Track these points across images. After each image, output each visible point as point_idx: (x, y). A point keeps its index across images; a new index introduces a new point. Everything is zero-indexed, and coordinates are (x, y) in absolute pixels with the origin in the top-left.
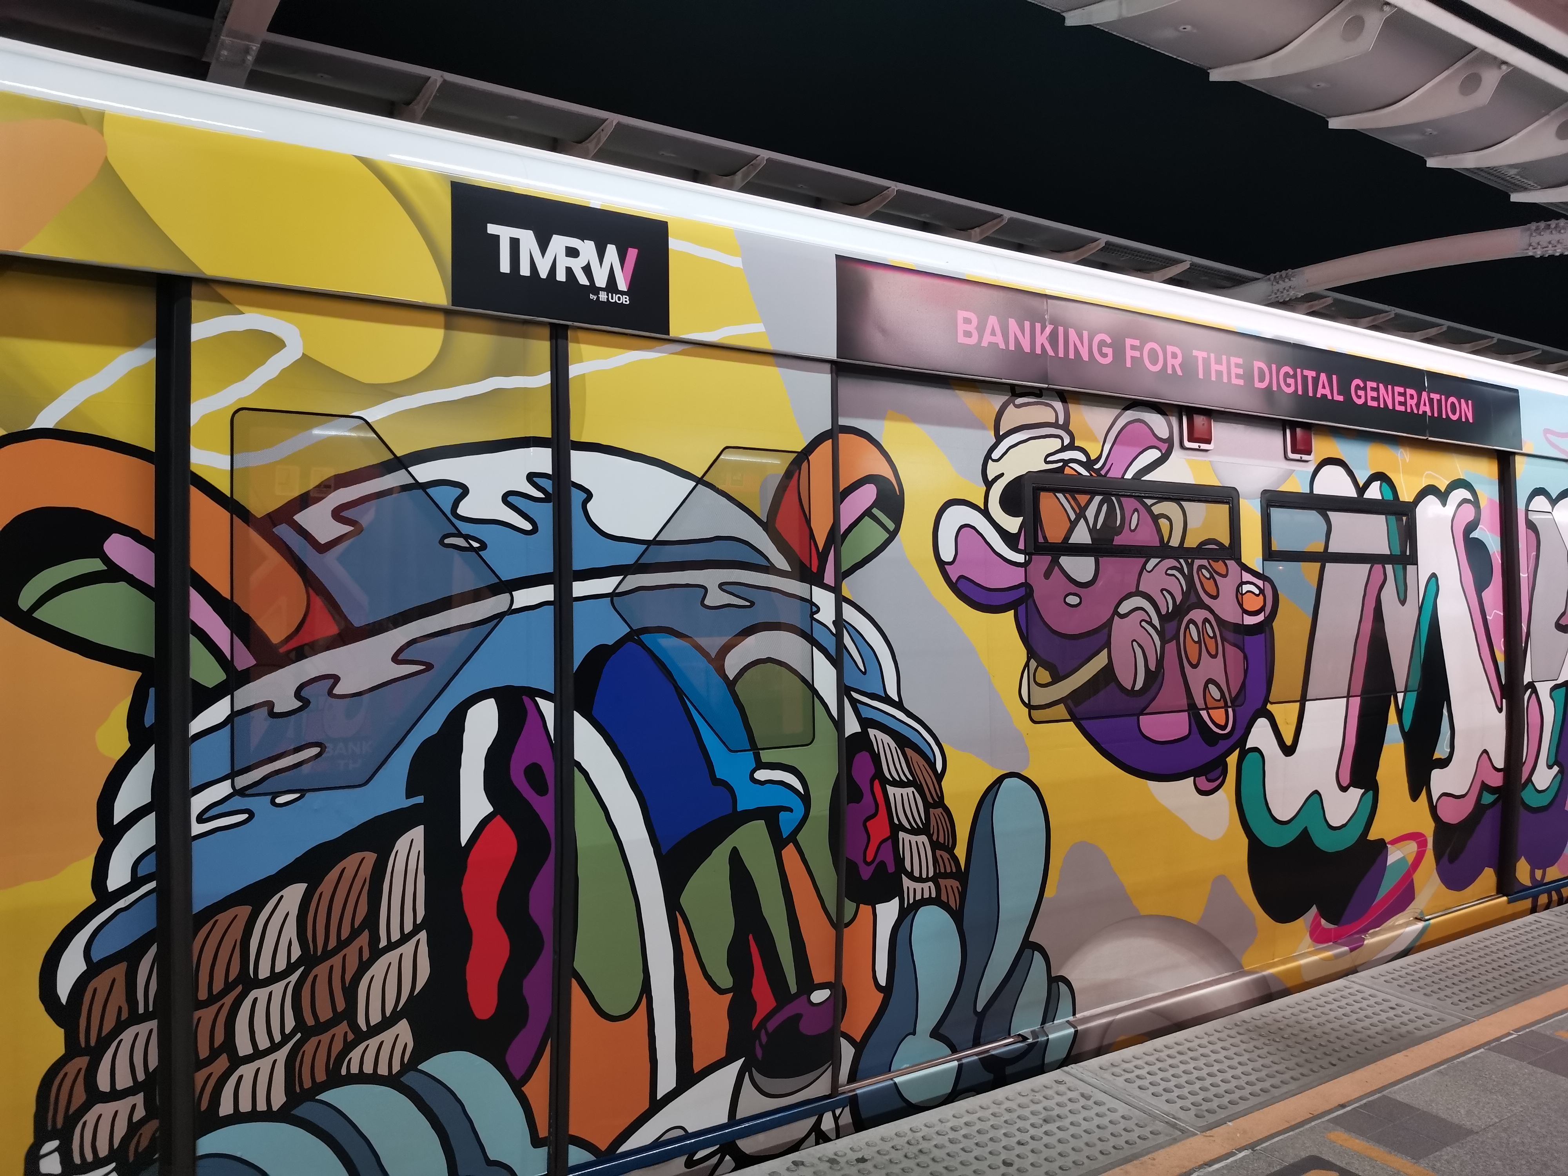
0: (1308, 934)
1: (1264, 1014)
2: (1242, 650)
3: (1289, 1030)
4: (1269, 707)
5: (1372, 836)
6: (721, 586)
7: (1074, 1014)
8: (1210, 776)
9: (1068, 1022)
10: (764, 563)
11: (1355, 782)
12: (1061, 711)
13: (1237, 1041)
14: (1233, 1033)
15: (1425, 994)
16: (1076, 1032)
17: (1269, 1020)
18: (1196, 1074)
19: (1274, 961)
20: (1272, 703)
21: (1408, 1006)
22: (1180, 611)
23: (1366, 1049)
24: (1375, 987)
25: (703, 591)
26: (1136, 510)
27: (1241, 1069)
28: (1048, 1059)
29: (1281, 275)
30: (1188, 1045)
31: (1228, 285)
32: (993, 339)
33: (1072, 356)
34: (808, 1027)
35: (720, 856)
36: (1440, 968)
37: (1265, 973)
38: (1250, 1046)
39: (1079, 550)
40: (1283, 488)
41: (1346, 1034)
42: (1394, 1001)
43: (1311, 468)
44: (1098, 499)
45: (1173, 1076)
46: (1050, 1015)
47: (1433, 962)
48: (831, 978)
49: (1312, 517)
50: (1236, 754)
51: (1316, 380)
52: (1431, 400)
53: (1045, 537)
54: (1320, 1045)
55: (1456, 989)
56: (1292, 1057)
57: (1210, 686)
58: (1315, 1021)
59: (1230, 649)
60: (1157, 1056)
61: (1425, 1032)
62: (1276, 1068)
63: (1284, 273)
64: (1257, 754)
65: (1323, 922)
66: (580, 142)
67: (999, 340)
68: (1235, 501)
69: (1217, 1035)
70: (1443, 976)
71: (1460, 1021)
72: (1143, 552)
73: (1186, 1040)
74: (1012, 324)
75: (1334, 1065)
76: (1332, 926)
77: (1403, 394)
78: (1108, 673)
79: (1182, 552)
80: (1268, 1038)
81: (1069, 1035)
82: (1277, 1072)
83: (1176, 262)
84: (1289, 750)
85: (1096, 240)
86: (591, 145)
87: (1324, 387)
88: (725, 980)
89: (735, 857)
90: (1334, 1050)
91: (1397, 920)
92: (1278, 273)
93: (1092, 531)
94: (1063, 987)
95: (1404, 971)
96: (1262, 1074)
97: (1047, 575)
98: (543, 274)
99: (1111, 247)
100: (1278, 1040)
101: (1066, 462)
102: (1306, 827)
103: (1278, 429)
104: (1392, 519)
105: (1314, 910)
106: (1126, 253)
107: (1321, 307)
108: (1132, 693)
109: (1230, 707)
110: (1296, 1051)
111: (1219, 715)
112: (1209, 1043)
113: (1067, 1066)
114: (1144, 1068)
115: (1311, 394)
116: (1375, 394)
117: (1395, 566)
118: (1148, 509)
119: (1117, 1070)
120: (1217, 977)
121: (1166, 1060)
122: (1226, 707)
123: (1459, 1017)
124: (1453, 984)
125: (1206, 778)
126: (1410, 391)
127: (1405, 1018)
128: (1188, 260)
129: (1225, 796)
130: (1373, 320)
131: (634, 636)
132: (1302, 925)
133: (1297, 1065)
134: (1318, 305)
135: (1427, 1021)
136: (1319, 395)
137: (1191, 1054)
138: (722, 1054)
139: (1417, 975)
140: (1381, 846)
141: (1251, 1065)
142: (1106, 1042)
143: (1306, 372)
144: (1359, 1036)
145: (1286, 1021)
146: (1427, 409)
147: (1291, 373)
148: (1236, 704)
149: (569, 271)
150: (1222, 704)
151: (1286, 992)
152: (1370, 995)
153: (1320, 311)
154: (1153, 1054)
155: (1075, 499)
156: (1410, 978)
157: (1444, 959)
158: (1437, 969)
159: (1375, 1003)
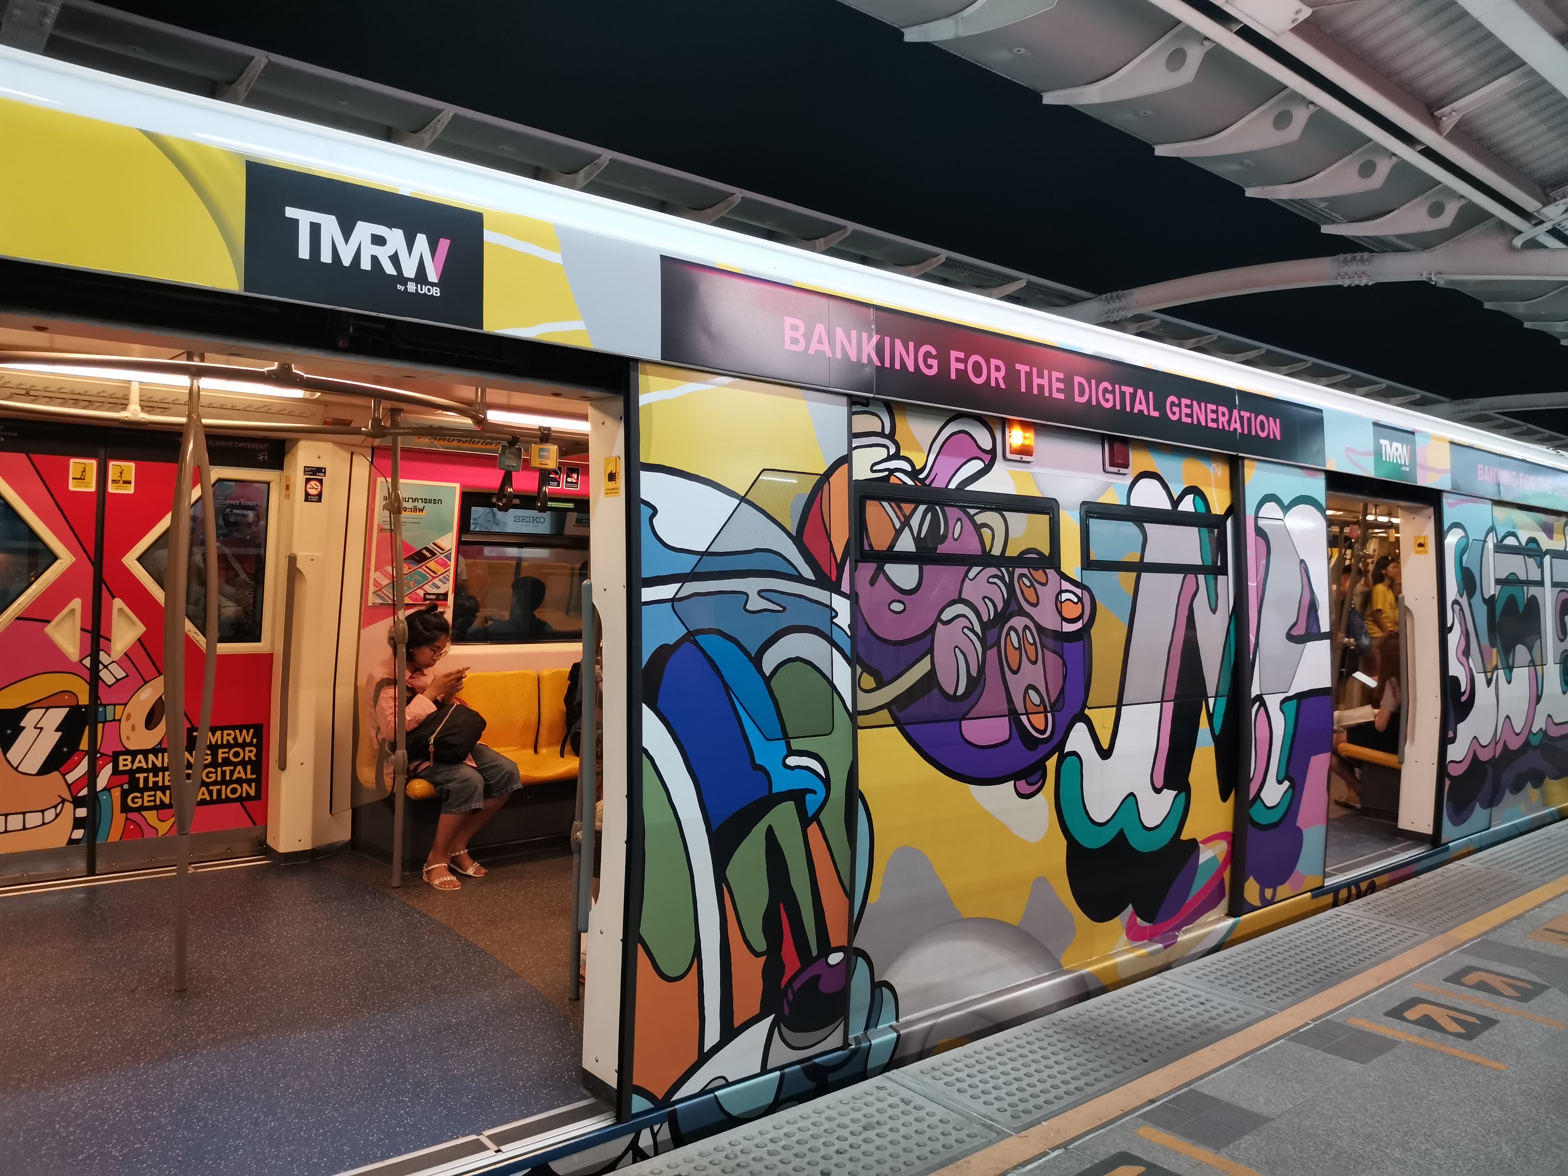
0: (1125, 932)
1: (1081, 1013)
2: (1061, 657)
3: (1105, 1028)
4: (1087, 712)
5: (1185, 836)
6: (760, 593)
7: (897, 1019)
8: (1030, 780)
9: (891, 1026)
10: (793, 572)
11: (1168, 784)
12: (884, 716)
13: (1054, 1040)
14: (1050, 1032)
15: (1233, 989)
16: (899, 1036)
17: (1085, 1018)
18: (1014, 1074)
19: (1093, 959)
20: (1089, 708)
21: (1217, 1000)
22: (1002, 618)
23: (1176, 1044)
24: (1186, 982)
25: (745, 597)
26: (959, 519)
27: (1057, 1068)
28: (871, 1064)
29: (1112, 296)
30: (1007, 1046)
31: (1062, 304)
32: (820, 347)
33: (897, 366)
34: (826, 987)
35: (758, 833)
36: (1248, 962)
37: (1083, 971)
38: (1066, 1045)
39: (904, 558)
40: (1101, 500)
41: (1158, 1030)
42: (1204, 996)
43: (1128, 481)
44: (922, 508)
45: (992, 1077)
46: (872, 1022)
47: (1242, 957)
48: (845, 943)
49: (1129, 529)
50: (1055, 758)
51: (1133, 396)
52: (1241, 418)
53: (870, 545)
54: (1133, 1041)
55: (1261, 983)
56: (1106, 1055)
57: (1030, 691)
58: (1129, 1018)
59: (1050, 656)
60: (977, 1059)
61: (1232, 1025)
62: (1090, 1065)
63: (1114, 294)
64: (1074, 758)
65: (1139, 920)
66: (415, 132)
67: (825, 348)
68: (1056, 512)
69: (1036, 1035)
70: (1250, 970)
71: (1264, 1013)
72: (966, 561)
73: (1005, 1041)
74: (839, 333)
75: (1146, 1061)
76: (1146, 924)
77: (1215, 412)
78: (930, 679)
79: (1002, 561)
80: (1084, 1036)
81: (893, 1039)
82: (1091, 1070)
83: (1013, 279)
84: (1105, 754)
85: (936, 255)
86: (427, 136)
87: (1141, 403)
88: (761, 944)
89: (770, 833)
90: (1146, 1047)
91: (1209, 917)
92: (1109, 294)
93: (917, 540)
94: (886, 992)
95: (1215, 967)
96: (1077, 1073)
97: (873, 582)
98: (346, 261)
99: (951, 263)
100: (1093, 1038)
101: (892, 472)
102: (1122, 830)
103: (1096, 443)
104: (1205, 530)
105: (1130, 908)
106: (965, 269)
107: (1149, 327)
108: (954, 698)
109: (1049, 712)
110: (1110, 1049)
111: (1038, 720)
112: (1028, 1043)
113: (888, 1071)
114: (963, 1070)
115: (1128, 409)
116: (1189, 411)
117: (1207, 576)
118: (971, 518)
119: (936, 1074)
120: (1037, 977)
121: (985, 1062)
122: (1045, 712)
123: (1262, 1010)
124: (1259, 978)
125: (1026, 782)
126: (1222, 409)
127: (1214, 1013)
128: (1024, 279)
129: (1044, 800)
130: (1198, 342)
131: (691, 636)
132: (1119, 923)
133: (1111, 1062)
134: (1146, 326)
135: (1234, 1014)
136: (1136, 411)
137: (1010, 1055)
138: (757, 1011)
139: (1226, 971)
140: (1193, 845)
141: (1067, 1064)
142: (928, 1045)
143: (1124, 388)
144: (1170, 1031)
145: (1101, 1019)
146: (1238, 426)
147: (1110, 388)
148: (1055, 709)
149: (375, 260)
150: (1041, 709)
151: (1103, 990)
152: (1182, 992)
153: (1149, 331)
154: (972, 1057)
155: (900, 509)
156: (1219, 973)
157: (1251, 954)
158: (1244, 964)
159: (1187, 999)
